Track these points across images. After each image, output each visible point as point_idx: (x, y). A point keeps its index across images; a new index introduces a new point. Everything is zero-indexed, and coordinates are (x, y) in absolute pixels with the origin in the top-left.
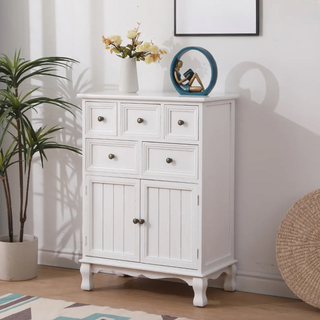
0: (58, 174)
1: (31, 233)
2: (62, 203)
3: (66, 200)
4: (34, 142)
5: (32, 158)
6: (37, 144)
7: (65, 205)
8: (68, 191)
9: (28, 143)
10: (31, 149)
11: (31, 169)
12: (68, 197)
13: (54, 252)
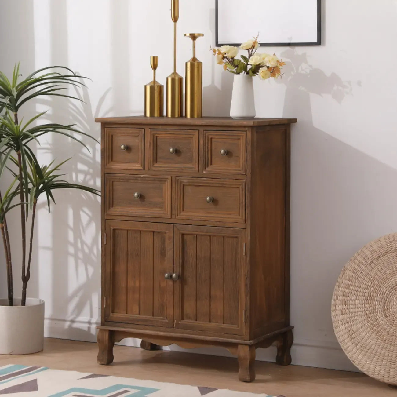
0: (71, 222)
1: (36, 295)
2: (76, 258)
3: (80, 255)
4: (39, 180)
5: (37, 200)
6: (44, 183)
7: (80, 262)
8: (83, 243)
9: (32, 182)
10: (35, 189)
11: (35, 214)
12: (83, 251)
13: (65, 321)
